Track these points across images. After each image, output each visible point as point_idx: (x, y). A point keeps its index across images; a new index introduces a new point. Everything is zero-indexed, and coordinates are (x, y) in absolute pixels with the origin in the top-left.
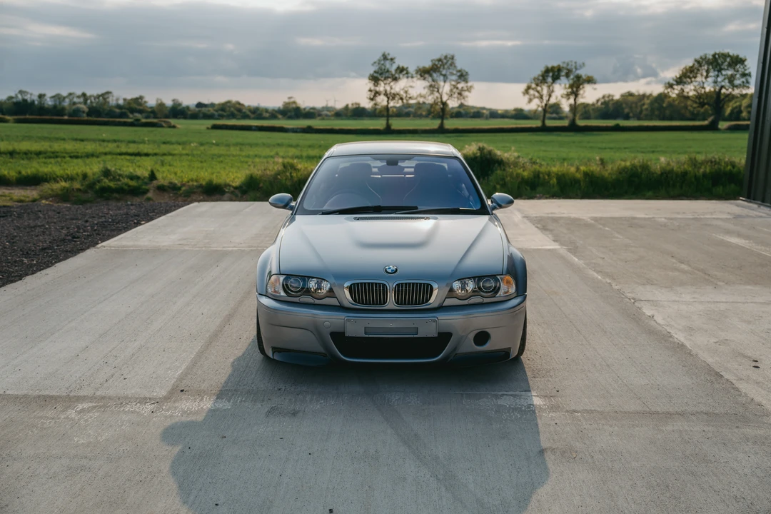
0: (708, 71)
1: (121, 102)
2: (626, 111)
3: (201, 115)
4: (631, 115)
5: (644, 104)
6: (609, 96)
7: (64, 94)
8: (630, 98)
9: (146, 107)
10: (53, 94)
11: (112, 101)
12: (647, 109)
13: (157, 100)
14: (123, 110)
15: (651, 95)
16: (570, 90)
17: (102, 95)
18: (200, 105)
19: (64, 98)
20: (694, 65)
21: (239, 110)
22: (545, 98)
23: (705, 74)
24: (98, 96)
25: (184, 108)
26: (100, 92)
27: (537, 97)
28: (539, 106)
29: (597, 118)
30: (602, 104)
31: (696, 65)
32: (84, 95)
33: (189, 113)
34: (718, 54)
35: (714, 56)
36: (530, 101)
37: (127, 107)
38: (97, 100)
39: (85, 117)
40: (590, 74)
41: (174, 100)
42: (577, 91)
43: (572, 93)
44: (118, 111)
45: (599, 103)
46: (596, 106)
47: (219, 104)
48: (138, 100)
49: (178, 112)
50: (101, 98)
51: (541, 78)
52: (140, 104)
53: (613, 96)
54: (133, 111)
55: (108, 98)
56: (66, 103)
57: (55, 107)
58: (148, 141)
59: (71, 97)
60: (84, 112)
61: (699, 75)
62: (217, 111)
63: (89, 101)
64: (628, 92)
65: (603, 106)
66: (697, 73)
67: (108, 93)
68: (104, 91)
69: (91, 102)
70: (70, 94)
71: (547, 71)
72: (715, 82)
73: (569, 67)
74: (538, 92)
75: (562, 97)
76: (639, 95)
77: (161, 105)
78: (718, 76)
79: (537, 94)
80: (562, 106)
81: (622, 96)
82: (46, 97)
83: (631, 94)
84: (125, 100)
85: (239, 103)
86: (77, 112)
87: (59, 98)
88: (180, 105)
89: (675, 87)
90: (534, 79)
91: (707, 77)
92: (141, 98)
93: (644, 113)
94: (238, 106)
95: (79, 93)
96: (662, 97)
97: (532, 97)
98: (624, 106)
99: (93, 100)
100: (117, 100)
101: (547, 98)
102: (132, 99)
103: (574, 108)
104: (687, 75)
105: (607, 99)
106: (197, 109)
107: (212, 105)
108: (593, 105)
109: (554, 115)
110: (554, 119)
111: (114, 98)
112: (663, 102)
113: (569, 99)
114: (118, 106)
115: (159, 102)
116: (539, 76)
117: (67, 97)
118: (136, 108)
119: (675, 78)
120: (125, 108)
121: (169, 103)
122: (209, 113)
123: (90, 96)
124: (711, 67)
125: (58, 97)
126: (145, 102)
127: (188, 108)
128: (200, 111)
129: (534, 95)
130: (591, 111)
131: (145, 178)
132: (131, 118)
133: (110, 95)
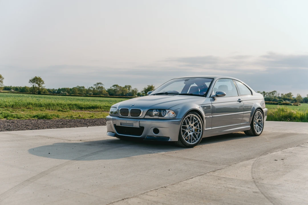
1: (280, 96)
14: (281, 99)
26: (271, 92)
37: (283, 98)
44: (278, 99)
50: (271, 94)
52: (289, 96)
54: (285, 99)
55: (274, 94)
63: (266, 95)
68: (273, 91)
69: (267, 95)
77: (299, 97)
84: (282, 94)
92: (290, 94)
99: (268, 95)
100: (279, 94)
111: (277, 94)
114: (279, 98)
115: (299, 95)
118: (287, 98)
120: (282, 98)
123: (267, 93)
126: (292, 95)
132: (284, 102)
133: (275, 92)
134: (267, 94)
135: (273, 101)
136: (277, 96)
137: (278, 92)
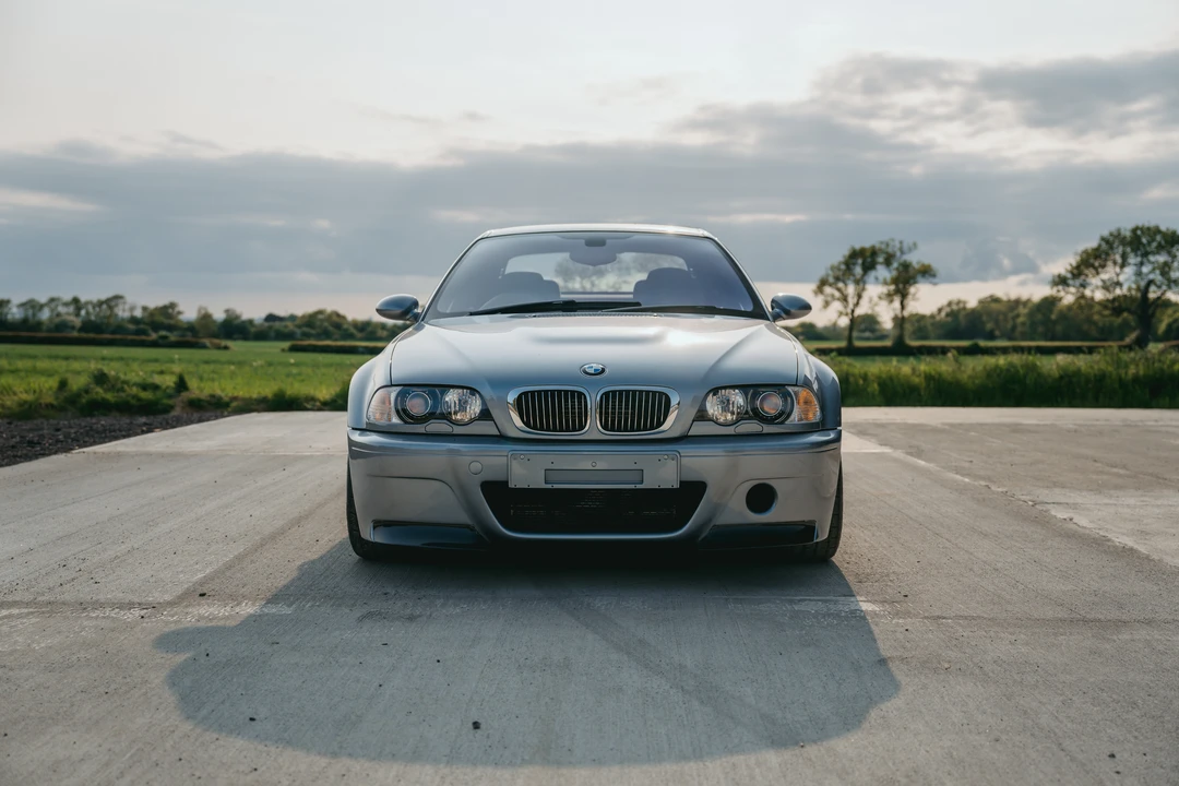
0: (1124, 256)
1: (138, 313)
2: (989, 326)
3: (272, 334)
4: (997, 333)
5: (1018, 316)
6: (959, 302)
7: (43, 299)
8: (994, 306)
9: (180, 321)
10: (24, 299)
11: (122, 313)
12: (1023, 324)
13: (199, 310)
14: (142, 326)
15: (1029, 300)
16: (892, 287)
17: (108, 301)
18: (271, 318)
19: (42, 307)
20: (1100, 246)
21: (338, 326)
22: (852, 300)
23: (1119, 260)
24: (100, 303)
25: (244, 322)
26: (103, 297)
27: (838, 299)
28: (841, 314)
29: (939, 338)
30: (947, 315)
31: (1104, 246)
32: (76, 301)
33: (253, 330)
34: (1142, 229)
35: (1134, 231)
36: (827, 304)
37: (148, 320)
38: (97, 309)
39: (75, 334)
40: (926, 261)
41: (227, 311)
42: (904, 287)
43: (897, 291)
44: (132, 327)
45: (943, 314)
46: (938, 318)
47: (303, 317)
48: (167, 310)
49: (234, 329)
50: (104, 306)
51: (843, 267)
52: (170, 316)
53: (965, 303)
54: (156, 327)
55: (117, 305)
56: (45, 315)
57: (25, 321)
58: (180, 360)
59: (53, 305)
60: (73, 328)
61: (1110, 263)
62: (299, 327)
63: (83, 312)
64: (991, 296)
65: (949, 319)
66: (1106, 260)
67: (117, 297)
68: (110, 295)
69: (88, 313)
70: (52, 300)
71: (855, 255)
72: (1139, 274)
73: (890, 250)
74: (839, 290)
75: (880, 298)
76: (1009, 301)
77: (206, 318)
78: (1142, 264)
79: (837, 294)
80: (880, 319)
81: (981, 302)
82: (10, 306)
83: (995, 300)
84: (145, 309)
85: (338, 315)
86: (62, 326)
87: (33, 307)
88: (238, 317)
89: (1070, 282)
90: (832, 268)
91: (1123, 266)
92: (172, 305)
93: (1019, 329)
94: (335, 318)
95: (67, 297)
96: (1049, 303)
97: (829, 299)
98: (984, 318)
101: (855, 300)
102: (156, 309)
103: (900, 322)
104: (1091, 261)
105: (955, 307)
106: (267, 324)
107: (293, 318)
108: (932, 316)
109: (867, 334)
110: (868, 339)
111: (127, 307)
112: (1051, 311)
113: (891, 301)
114: (133, 320)
115: (203, 312)
116: (840, 263)
117: (46, 305)
118: (162, 323)
119: (1069, 268)
120: (145, 323)
121: (219, 315)
122: (286, 330)
123: (87, 303)
124: (1129, 250)
125: (31, 305)
126: (179, 313)
127: (251, 322)
128: (270, 328)
129: (833, 296)
130: (930, 328)
131: (168, 387)
132: (154, 336)
133: (121, 301)
134: (90, 308)
135: (113, 333)
136: (126, 315)
137: (130, 299)
